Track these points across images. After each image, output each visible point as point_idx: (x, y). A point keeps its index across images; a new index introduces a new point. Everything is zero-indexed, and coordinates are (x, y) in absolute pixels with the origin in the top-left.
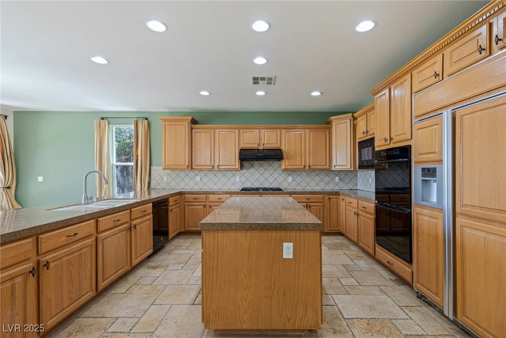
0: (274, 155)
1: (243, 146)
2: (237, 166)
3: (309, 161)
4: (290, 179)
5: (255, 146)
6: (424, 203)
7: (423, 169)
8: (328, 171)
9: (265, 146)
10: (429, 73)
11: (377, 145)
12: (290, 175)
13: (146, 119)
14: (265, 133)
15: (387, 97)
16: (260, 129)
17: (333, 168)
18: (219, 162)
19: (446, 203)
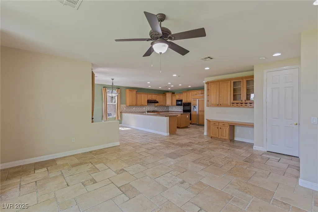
0: (155, 102)
2: (146, 105)
3: (162, 104)
7: (194, 106)
8: (165, 106)
10: (194, 93)
11: (184, 101)
12: (156, 107)
13: (119, 88)
14: (153, 95)
15: (186, 94)
16: (152, 94)
17: (167, 105)
18: (143, 103)
19: (197, 111)
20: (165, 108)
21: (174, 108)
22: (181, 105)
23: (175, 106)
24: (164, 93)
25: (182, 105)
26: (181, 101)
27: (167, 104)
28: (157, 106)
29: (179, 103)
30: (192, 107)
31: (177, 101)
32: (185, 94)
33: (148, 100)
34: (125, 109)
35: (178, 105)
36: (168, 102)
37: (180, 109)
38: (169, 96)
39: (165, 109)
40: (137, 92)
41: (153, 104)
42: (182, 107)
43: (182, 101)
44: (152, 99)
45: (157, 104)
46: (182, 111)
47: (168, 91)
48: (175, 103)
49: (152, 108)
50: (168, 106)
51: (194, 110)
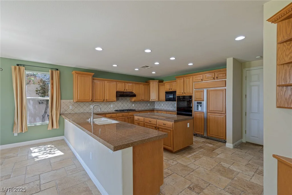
0: (131, 95)
1: (118, 90)
2: (115, 99)
3: (143, 98)
4: (133, 105)
5: (123, 90)
6: (198, 111)
7: (197, 102)
8: (148, 101)
9: (127, 90)
10: (199, 78)
11: (178, 94)
12: (133, 103)
13: (57, 70)
14: (127, 85)
15: (182, 80)
16: (125, 82)
17: (151, 100)
18: (107, 98)
19: (205, 110)
20: (149, 105)
21: (162, 105)
22: (173, 100)
23: (164, 101)
24: (146, 81)
25: (175, 101)
26: (174, 93)
27: (151, 98)
28: (134, 101)
29: (171, 96)
30: (194, 104)
31: (167, 93)
32: (180, 81)
33: (117, 92)
34: (71, 107)
35: (168, 100)
36: (153, 96)
37: (172, 106)
38: (153, 85)
39: (148, 107)
40: (93, 76)
41: (128, 98)
42: (175, 104)
43: (176, 94)
44: (125, 91)
45: (134, 99)
46: (175, 109)
47: (153, 79)
48: (163, 96)
49: (126, 105)
50: (153, 102)
51: (197, 109)
